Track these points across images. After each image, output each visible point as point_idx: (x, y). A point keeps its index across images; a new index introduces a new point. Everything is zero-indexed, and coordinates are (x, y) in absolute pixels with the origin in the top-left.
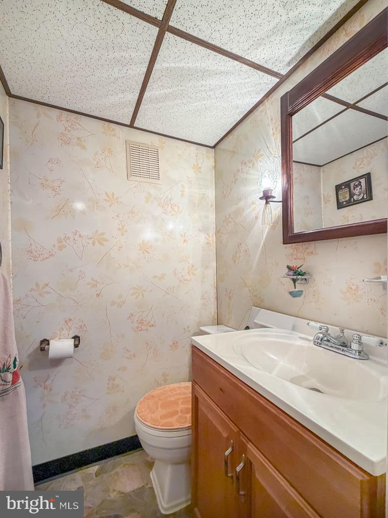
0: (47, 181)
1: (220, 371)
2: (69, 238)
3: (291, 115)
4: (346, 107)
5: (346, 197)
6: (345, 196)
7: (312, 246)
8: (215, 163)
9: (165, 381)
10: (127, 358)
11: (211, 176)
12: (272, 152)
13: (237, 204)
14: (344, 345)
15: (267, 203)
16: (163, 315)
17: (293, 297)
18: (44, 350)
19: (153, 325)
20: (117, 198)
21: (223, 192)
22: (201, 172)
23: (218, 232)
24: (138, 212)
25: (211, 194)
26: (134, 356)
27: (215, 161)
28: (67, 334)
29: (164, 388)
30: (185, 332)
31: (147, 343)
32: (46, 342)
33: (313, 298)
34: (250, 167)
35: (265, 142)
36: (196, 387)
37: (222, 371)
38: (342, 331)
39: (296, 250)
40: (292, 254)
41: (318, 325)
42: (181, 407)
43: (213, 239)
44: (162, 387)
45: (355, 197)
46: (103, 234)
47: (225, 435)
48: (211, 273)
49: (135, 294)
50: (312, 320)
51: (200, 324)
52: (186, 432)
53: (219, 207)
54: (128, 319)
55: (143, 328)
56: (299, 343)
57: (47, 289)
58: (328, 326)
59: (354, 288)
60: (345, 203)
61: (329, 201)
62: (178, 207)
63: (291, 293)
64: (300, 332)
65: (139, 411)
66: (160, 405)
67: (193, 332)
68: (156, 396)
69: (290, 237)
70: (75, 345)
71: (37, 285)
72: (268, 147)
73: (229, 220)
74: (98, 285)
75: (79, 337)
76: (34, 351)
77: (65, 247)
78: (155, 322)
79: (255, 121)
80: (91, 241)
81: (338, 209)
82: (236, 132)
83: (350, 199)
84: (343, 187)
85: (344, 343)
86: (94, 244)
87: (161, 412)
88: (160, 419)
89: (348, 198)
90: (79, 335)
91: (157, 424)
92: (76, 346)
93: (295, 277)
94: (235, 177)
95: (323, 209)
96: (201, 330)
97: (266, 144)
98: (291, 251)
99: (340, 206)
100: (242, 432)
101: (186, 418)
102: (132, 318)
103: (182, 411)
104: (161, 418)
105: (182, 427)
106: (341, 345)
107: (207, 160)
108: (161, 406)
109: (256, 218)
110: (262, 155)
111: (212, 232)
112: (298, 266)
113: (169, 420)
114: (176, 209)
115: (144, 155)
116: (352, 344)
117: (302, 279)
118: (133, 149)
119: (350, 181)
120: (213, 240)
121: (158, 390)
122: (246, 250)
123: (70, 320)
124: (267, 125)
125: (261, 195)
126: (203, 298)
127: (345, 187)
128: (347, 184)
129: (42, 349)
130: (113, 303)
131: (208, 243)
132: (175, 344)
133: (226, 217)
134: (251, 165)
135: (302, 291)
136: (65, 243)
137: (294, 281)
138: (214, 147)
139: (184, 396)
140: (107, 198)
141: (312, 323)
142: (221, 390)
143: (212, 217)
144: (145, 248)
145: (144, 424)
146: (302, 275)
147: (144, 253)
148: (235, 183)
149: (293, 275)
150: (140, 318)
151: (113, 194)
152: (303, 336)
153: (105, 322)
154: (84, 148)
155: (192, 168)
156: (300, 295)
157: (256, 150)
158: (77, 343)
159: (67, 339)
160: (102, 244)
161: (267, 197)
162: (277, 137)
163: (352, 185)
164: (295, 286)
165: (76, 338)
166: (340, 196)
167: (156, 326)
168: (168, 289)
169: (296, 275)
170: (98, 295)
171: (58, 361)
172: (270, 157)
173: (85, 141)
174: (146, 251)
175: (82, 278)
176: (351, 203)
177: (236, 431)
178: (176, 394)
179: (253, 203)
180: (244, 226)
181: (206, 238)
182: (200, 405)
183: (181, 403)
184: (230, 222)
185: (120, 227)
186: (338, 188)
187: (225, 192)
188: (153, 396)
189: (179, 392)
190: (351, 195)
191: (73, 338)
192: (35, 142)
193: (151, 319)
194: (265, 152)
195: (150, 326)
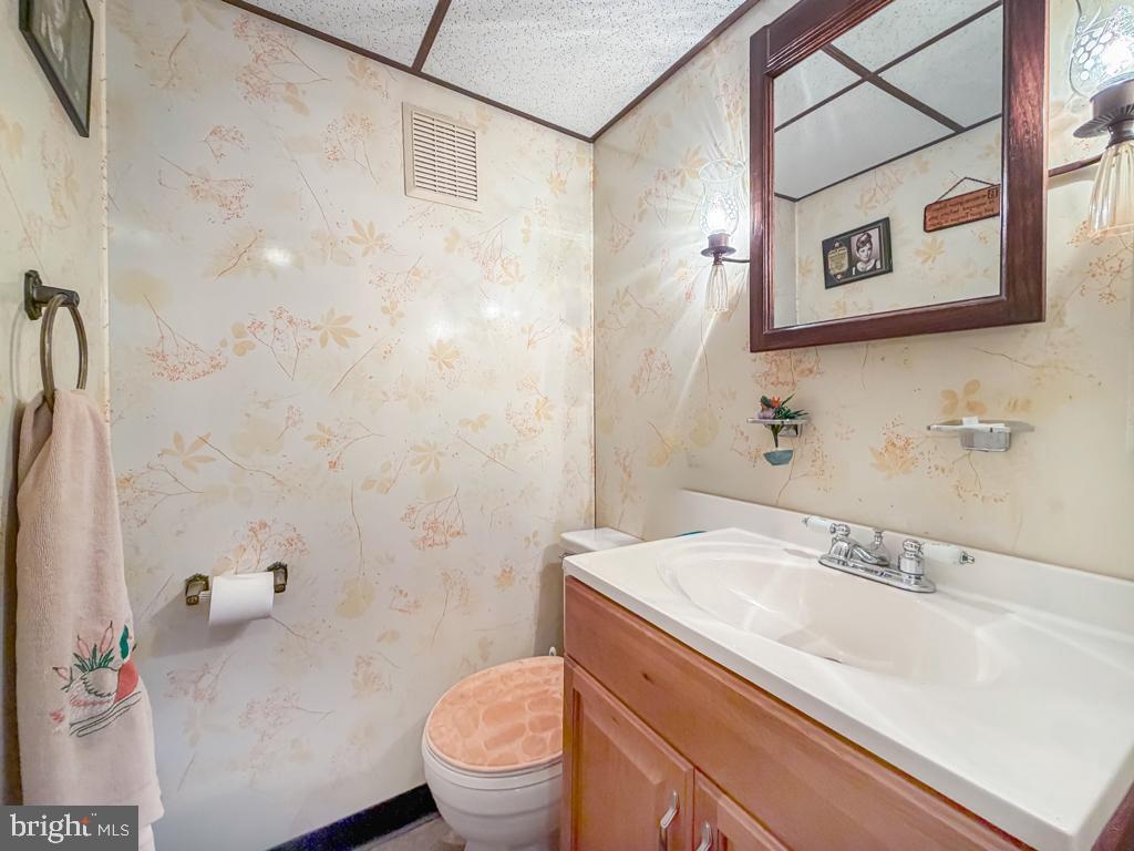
0: (207, 181)
1: (643, 633)
2: (262, 326)
3: (774, 75)
4: (860, 78)
5: (842, 265)
6: (840, 263)
7: (810, 356)
8: (594, 176)
9: (485, 658)
10: (400, 610)
11: (586, 201)
12: (726, 155)
13: (644, 266)
14: (883, 563)
15: (717, 262)
16: (482, 508)
17: (774, 464)
18: (196, 602)
19: (458, 533)
20: (382, 237)
21: (613, 240)
22: (565, 192)
23: (599, 324)
24: (430, 271)
25: (585, 240)
26: (417, 605)
27: (594, 171)
28: (255, 559)
29: (484, 674)
30: (527, 547)
31: (446, 574)
32: (200, 582)
33: (812, 466)
34: (675, 186)
35: (711, 132)
36: (578, 670)
37: (649, 634)
38: (879, 534)
39: (777, 365)
40: (766, 374)
41: (828, 523)
42: (528, 716)
43: (588, 340)
44: (477, 674)
45: (860, 266)
46: (346, 319)
47: (654, 778)
48: (584, 415)
49: (419, 462)
50: (813, 514)
51: (562, 527)
52: (546, 774)
53: (603, 269)
54: (402, 519)
55: (437, 539)
56: (790, 562)
57: (205, 451)
58: (850, 525)
59: (900, 443)
60: (839, 277)
61: (809, 271)
62: (517, 265)
63: (768, 456)
64: (784, 539)
65: (433, 734)
66: (481, 717)
67: (546, 545)
68: (471, 694)
69: (766, 337)
70: (276, 586)
71: (178, 439)
72: (716, 145)
73: (626, 298)
74: (334, 442)
75: (285, 568)
76: (168, 606)
77: (253, 347)
78: (463, 525)
79: (689, 87)
80: (316, 336)
81: (827, 287)
82: (644, 109)
83: (850, 270)
84: (837, 244)
85: (883, 559)
86: (324, 342)
87: (484, 732)
88: (485, 749)
89: (845, 268)
90: (284, 562)
91: (480, 760)
92: (279, 589)
93: (778, 422)
94: (640, 206)
95: (797, 288)
96: (563, 540)
97: (713, 137)
98: (766, 368)
99: (831, 282)
100: (700, 770)
101: (542, 740)
102: (413, 517)
103: (532, 726)
104: (486, 745)
105: (536, 762)
106: (877, 565)
107: (577, 165)
108: (483, 719)
109: (688, 296)
110: (702, 162)
111: (587, 324)
112: (782, 400)
113: (506, 749)
114: (512, 269)
115: (445, 141)
116: (903, 560)
117: (789, 427)
118: (419, 126)
119: (852, 232)
120: (589, 343)
121: (473, 680)
122: (663, 365)
123: (264, 525)
124: (714, 96)
125: (706, 245)
126: (567, 470)
127: (840, 245)
128: (844, 239)
129: (192, 602)
130: (369, 484)
131: (578, 350)
132: (507, 575)
133: (618, 292)
134: (677, 181)
135: (791, 452)
136: (250, 338)
137: (775, 430)
138: (593, 140)
139: (532, 691)
140: (356, 235)
141: (814, 520)
142: (646, 676)
143: (587, 291)
144: (443, 357)
145: (448, 763)
146: (791, 418)
147: (441, 368)
148: (640, 220)
149: (774, 418)
150: (432, 518)
151: (371, 226)
152: (792, 546)
153: (351, 529)
154: (301, 108)
155: (548, 181)
156: (786, 461)
157: (689, 150)
158: (279, 582)
159: (254, 572)
160: (343, 344)
161: (717, 250)
162: (736, 123)
163: (854, 240)
164: (776, 441)
165: (279, 569)
166: (830, 262)
167: (465, 534)
168: (492, 450)
169: (779, 418)
170: (333, 465)
171: (232, 629)
172: (720, 165)
173: (304, 92)
174: (446, 363)
175: (295, 423)
176: (850, 277)
177: (684, 769)
178: (517, 687)
179: (681, 264)
180: (659, 313)
181: (574, 338)
182: (586, 711)
183: (529, 707)
184: (628, 304)
185: (388, 304)
186: (828, 245)
187: (616, 240)
188: (462, 696)
189: (520, 681)
190: (853, 261)
191: (270, 569)
192: (176, 81)
193: (456, 519)
194: (709, 154)
195: (452, 535)
